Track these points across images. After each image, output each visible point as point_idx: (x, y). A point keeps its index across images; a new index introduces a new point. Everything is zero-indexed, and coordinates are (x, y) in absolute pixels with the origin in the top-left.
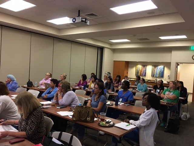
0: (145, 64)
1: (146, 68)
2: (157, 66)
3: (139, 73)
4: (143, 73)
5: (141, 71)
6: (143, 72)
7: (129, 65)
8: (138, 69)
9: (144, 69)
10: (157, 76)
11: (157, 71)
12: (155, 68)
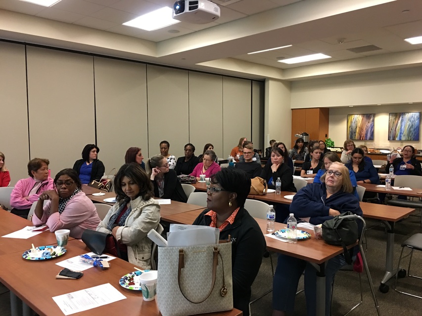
0: (369, 112)
1: (373, 121)
2: (403, 114)
3: (357, 134)
4: (366, 134)
5: (361, 129)
6: (367, 132)
7: (330, 117)
8: (354, 125)
9: (370, 124)
10: (403, 138)
11: (401, 126)
12: (397, 119)
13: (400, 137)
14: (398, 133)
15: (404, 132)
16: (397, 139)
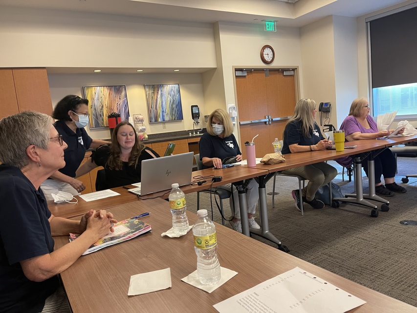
1: (126, 95)
2: (161, 86)
3: (105, 117)
8: (97, 104)
9: (121, 101)
10: (167, 119)
11: (162, 102)
12: (156, 93)
13: (163, 116)
14: (160, 111)
15: (167, 110)
16: (160, 120)
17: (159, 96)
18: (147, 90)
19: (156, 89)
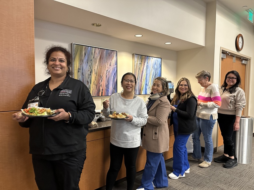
9: (111, 68)
11: (147, 75)
12: (142, 64)
13: (146, 89)
15: (149, 84)
16: (143, 93)
17: (145, 68)
18: (136, 59)
19: (143, 61)
